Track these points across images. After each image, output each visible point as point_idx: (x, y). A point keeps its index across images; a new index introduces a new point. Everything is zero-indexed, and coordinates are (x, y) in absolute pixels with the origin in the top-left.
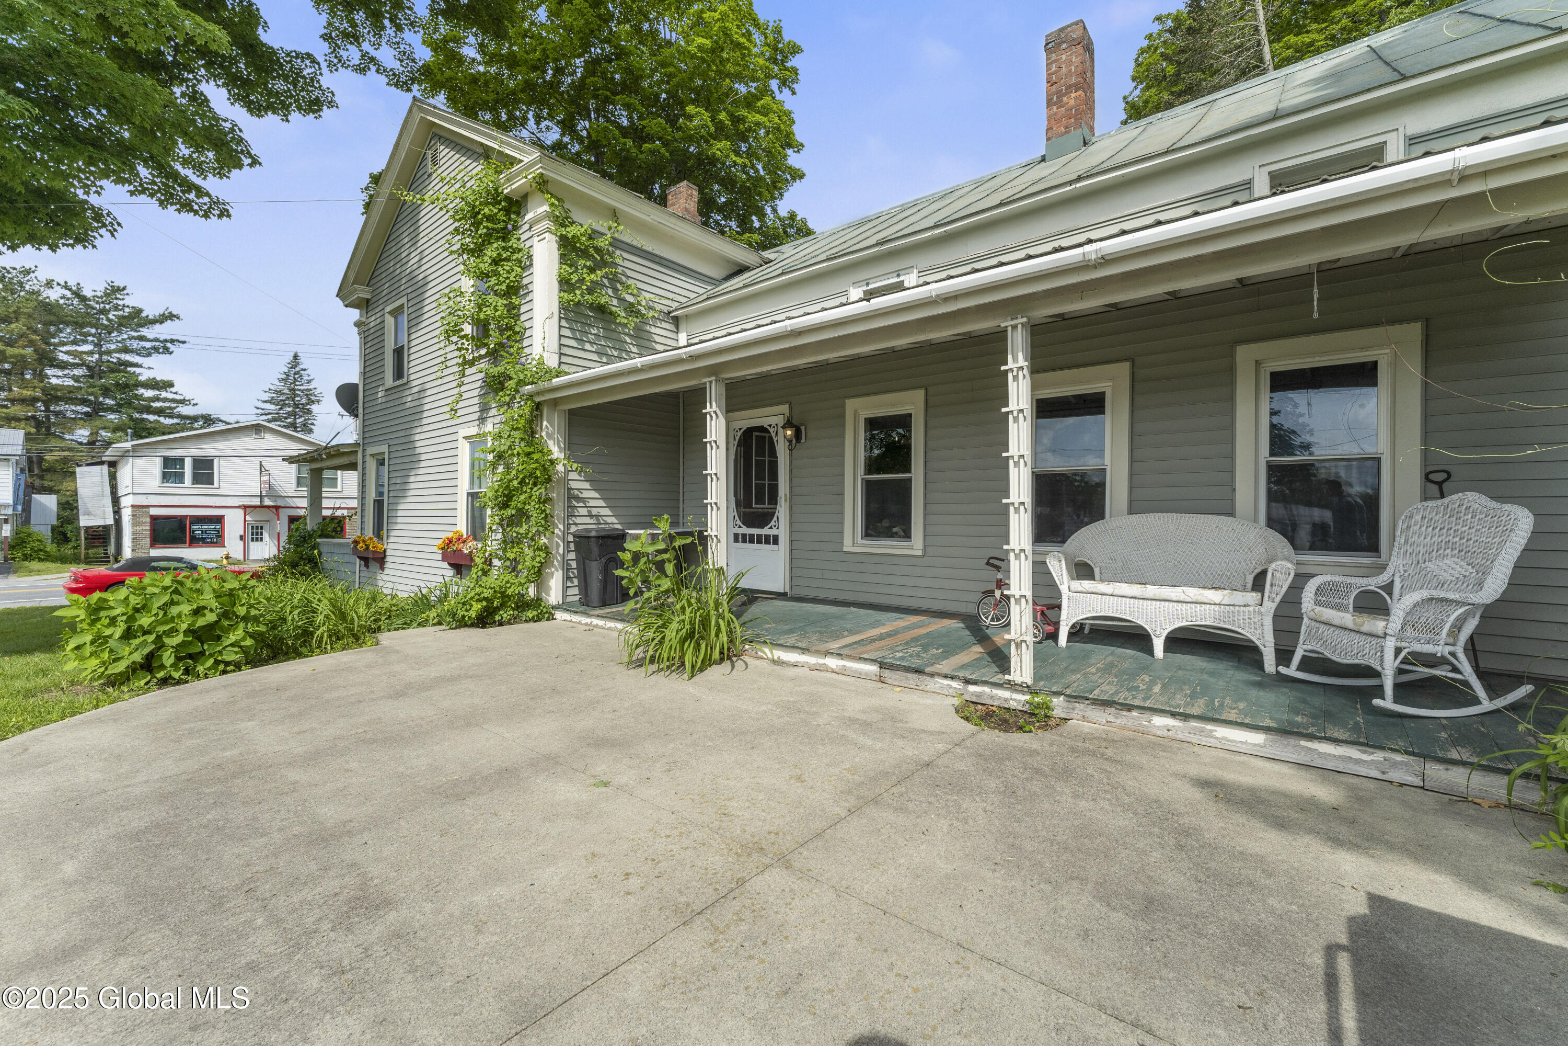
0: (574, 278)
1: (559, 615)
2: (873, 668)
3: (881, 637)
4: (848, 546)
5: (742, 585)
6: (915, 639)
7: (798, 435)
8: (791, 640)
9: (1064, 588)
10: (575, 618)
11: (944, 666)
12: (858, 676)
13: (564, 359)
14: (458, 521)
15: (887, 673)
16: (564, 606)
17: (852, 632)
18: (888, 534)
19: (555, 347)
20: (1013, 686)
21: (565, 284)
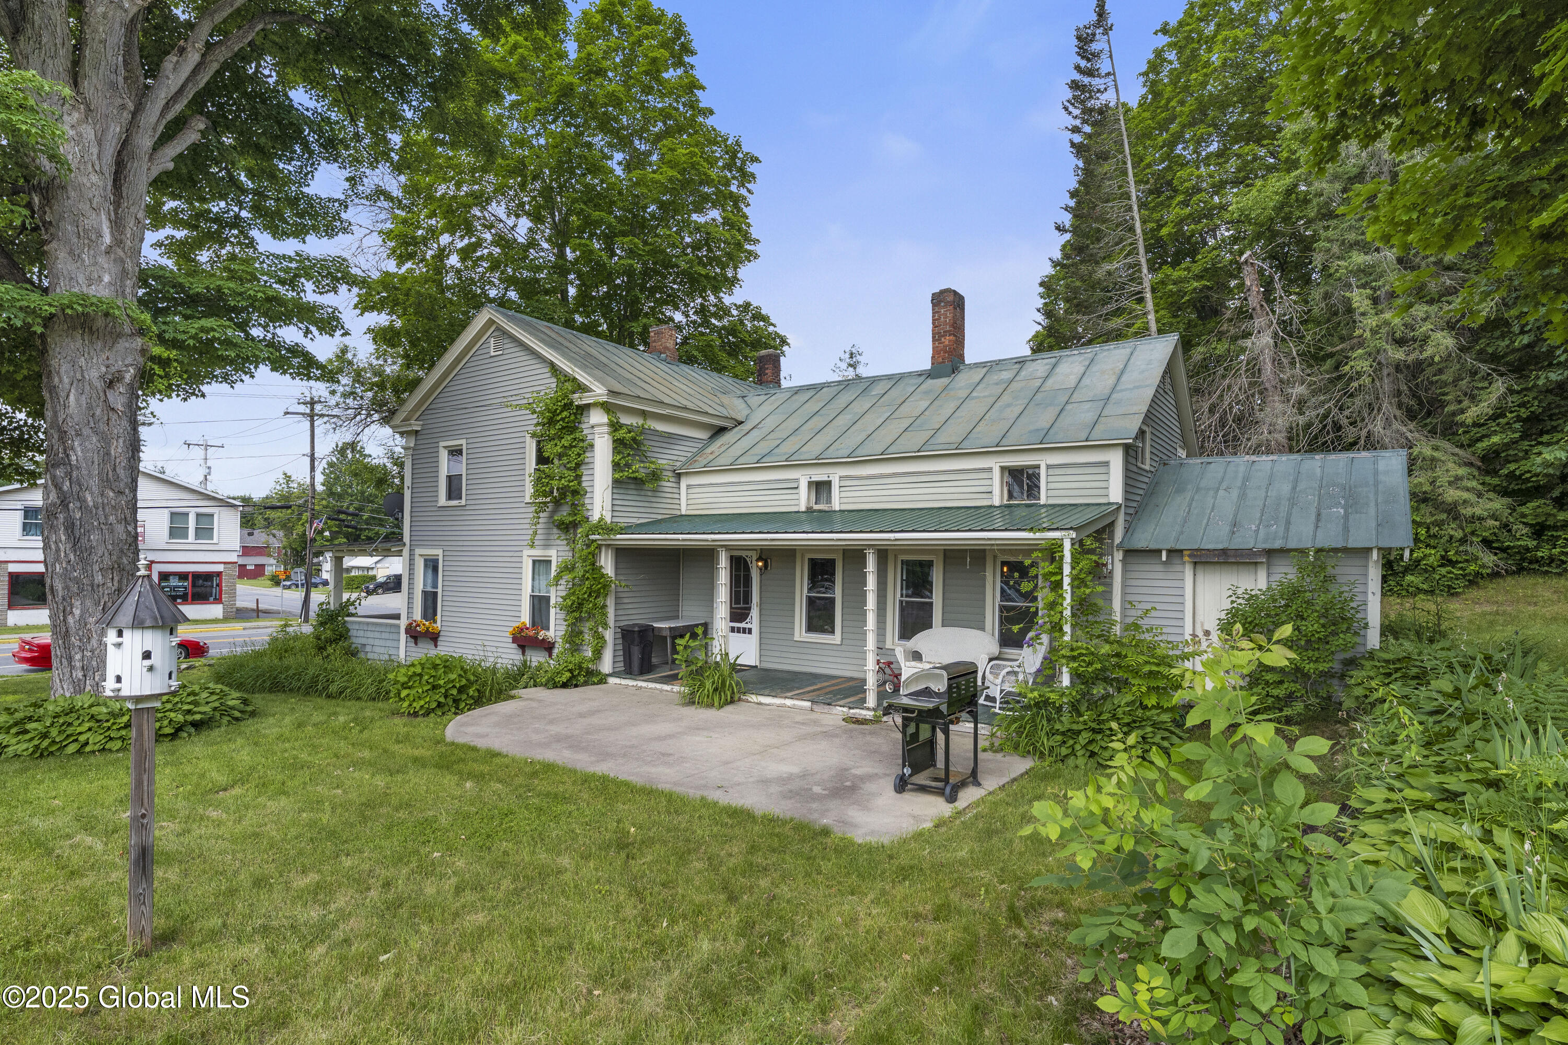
0: (623, 462)
1: (612, 681)
2: (808, 704)
3: (814, 691)
4: (797, 637)
5: (738, 662)
6: (830, 692)
7: (766, 566)
8: (767, 692)
9: (903, 665)
10: (624, 682)
11: (841, 703)
12: (801, 709)
13: (615, 514)
14: (523, 615)
15: (815, 707)
16: (614, 674)
17: (798, 688)
18: (822, 630)
19: (610, 508)
20: (868, 709)
21: (616, 466)
